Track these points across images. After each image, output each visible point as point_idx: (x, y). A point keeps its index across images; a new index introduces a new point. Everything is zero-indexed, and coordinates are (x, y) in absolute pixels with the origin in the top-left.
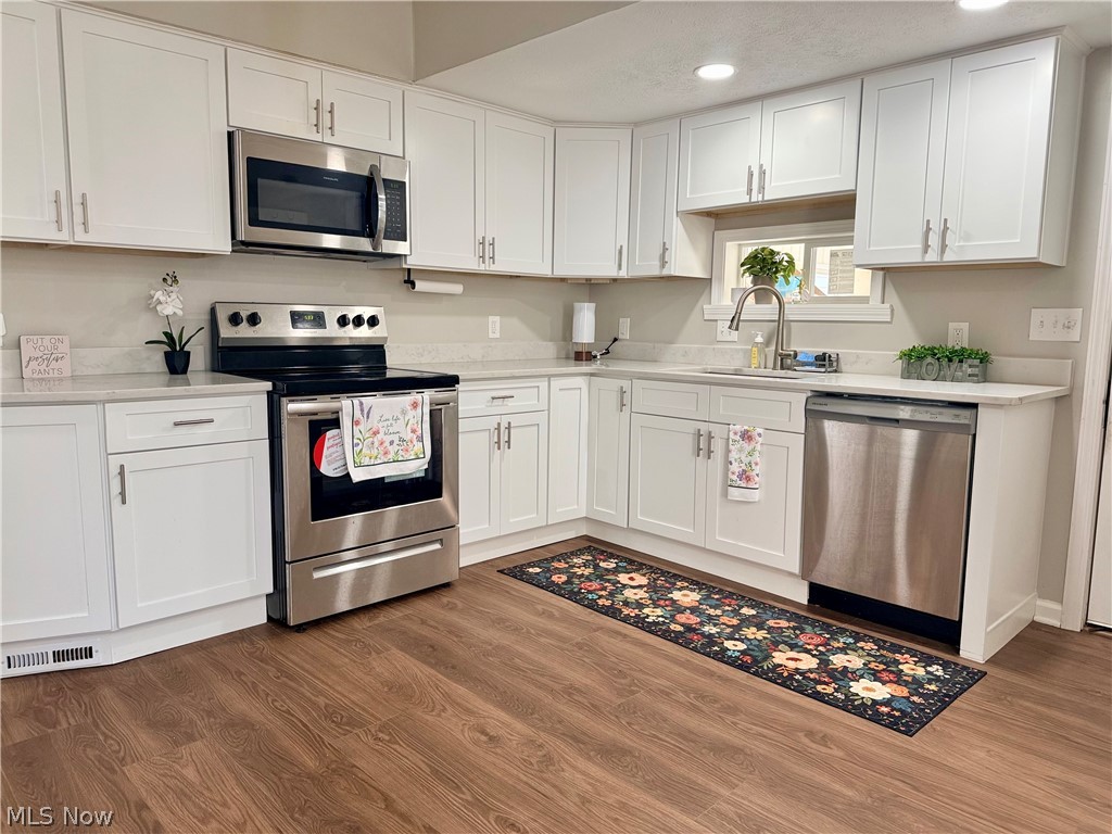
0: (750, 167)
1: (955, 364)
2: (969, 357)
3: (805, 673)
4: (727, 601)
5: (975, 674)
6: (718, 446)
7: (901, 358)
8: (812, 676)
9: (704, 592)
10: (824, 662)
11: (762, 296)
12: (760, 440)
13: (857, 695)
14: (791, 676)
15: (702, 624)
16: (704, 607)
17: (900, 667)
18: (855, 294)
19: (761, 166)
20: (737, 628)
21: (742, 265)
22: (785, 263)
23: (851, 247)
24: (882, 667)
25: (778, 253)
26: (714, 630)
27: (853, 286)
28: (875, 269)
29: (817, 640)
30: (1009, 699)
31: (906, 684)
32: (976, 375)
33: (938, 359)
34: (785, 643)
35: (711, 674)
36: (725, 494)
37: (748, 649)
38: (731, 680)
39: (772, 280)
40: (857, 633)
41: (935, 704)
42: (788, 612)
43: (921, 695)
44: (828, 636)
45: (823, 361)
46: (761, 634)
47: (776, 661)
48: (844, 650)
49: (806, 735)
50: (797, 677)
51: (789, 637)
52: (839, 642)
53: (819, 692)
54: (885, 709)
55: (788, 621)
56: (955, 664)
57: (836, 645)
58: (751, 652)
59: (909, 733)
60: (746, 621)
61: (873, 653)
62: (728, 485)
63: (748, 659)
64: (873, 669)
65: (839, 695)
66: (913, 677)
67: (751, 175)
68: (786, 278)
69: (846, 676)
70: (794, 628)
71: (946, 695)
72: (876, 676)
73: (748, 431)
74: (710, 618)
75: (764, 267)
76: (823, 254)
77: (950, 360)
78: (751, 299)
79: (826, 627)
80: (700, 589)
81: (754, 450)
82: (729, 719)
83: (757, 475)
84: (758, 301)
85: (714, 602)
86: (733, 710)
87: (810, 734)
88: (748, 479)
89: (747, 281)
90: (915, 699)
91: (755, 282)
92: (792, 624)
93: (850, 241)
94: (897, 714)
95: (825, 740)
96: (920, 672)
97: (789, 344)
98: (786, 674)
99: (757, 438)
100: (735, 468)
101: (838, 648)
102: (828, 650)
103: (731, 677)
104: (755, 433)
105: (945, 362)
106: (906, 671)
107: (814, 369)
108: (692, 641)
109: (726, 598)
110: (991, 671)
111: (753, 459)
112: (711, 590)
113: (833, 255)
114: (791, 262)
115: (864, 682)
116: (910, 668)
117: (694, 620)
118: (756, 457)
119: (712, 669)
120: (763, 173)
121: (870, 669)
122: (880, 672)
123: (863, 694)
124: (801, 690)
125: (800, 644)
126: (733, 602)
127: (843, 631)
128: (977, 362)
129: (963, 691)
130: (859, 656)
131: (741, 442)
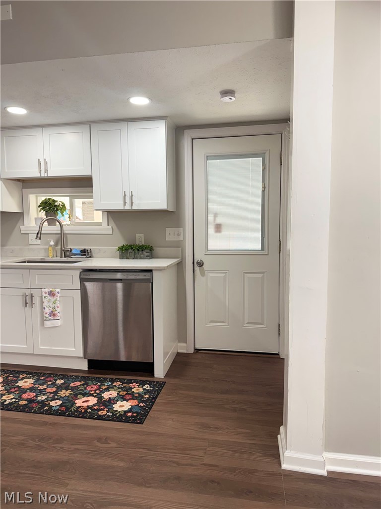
0: (39, 160)
1: (141, 252)
2: (146, 249)
3: (92, 407)
4: (48, 379)
5: (162, 384)
6: (37, 301)
7: (119, 250)
8: (95, 408)
9: (36, 377)
10: (100, 399)
11: (51, 222)
12: (59, 295)
13: (117, 411)
14: (86, 411)
15: (37, 396)
16: (37, 386)
17: (133, 390)
18: (95, 221)
19: (45, 160)
20: (56, 393)
21: (39, 206)
22: (60, 206)
23: (92, 200)
24: (125, 393)
25: (57, 201)
26: (44, 398)
27: (94, 217)
28: (103, 211)
29: (95, 388)
30: (176, 392)
31: (136, 398)
32: (149, 256)
33: (134, 250)
34: (80, 394)
35: (45, 424)
36: (43, 324)
37: (63, 403)
38: (56, 423)
39: (55, 214)
40: (112, 379)
41: (149, 404)
42: (79, 376)
43: (143, 402)
44: (99, 384)
45: (85, 253)
46: (68, 393)
47: (78, 405)
48: (107, 390)
49: (98, 441)
50: (89, 410)
51: (82, 390)
52: (105, 386)
53: (100, 415)
54: (130, 414)
55: (80, 381)
56: (154, 382)
57: (104, 387)
58: (65, 404)
59: (142, 423)
60: (60, 388)
61: (120, 387)
62: (43, 320)
63: (64, 409)
64: (122, 395)
65: (110, 414)
66: (138, 393)
67: (40, 164)
68: (62, 213)
69: (111, 403)
70: (83, 385)
71: (153, 398)
72: (123, 399)
73: (52, 291)
74: (41, 391)
75: (50, 208)
76: (78, 202)
77: (138, 250)
78: (46, 224)
79: (98, 380)
80: (33, 376)
81: (56, 300)
82: (58, 446)
83: (59, 313)
84: (49, 224)
85: (41, 382)
86: (60, 440)
87: (99, 440)
88: (54, 315)
89: (43, 214)
90: (141, 404)
91: (47, 215)
92: (82, 382)
93: (92, 197)
94: (135, 415)
95: (106, 440)
96: (141, 390)
97: (67, 245)
98: (83, 411)
99: (57, 294)
100: (47, 310)
101: (105, 389)
102: (101, 392)
103: (56, 422)
104: (56, 292)
105: (136, 251)
106: (136, 392)
107: (80, 257)
108: (33, 408)
109: (47, 378)
110: (167, 380)
111: (56, 305)
112: (39, 375)
113: (83, 203)
114: (64, 205)
115: (119, 403)
116: (137, 389)
117: (32, 395)
118: (58, 304)
119: (46, 420)
120: (46, 163)
121: (120, 395)
122: (125, 395)
123: (120, 409)
124: (91, 417)
125: (87, 392)
126: (52, 379)
127: (106, 379)
128: (148, 251)
129: (158, 394)
130: (115, 390)
131: (49, 297)
